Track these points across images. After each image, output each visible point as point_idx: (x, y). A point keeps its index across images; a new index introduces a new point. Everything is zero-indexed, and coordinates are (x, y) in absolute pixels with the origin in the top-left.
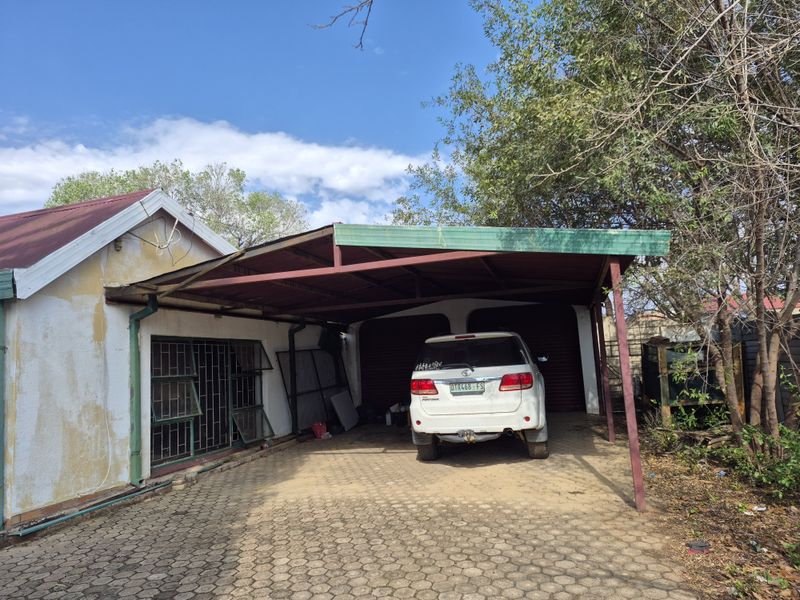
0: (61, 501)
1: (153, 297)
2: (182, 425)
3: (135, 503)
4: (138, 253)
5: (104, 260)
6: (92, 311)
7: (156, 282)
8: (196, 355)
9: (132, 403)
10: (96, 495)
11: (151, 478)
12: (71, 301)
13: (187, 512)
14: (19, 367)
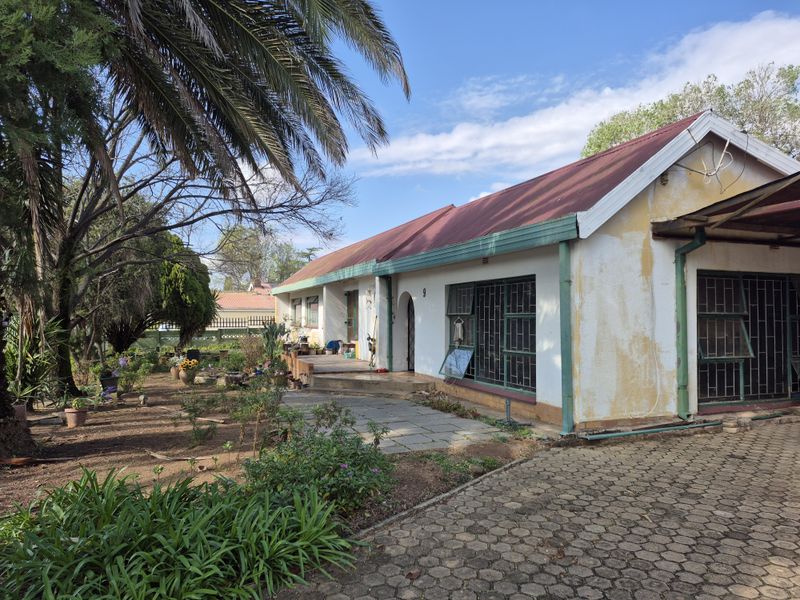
0: (618, 418)
1: (700, 229)
2: (730, 367)
3: (685, 435)
4: (684, 185)
5: (651, 196)
6: (640, 246)
7: (706, 212)
8: (746, 292)
9: (678, 337)
10: (646, 420)
11: (698, 414)
12: (621, 238)
13: (744, 458)
14: (581, 298)
